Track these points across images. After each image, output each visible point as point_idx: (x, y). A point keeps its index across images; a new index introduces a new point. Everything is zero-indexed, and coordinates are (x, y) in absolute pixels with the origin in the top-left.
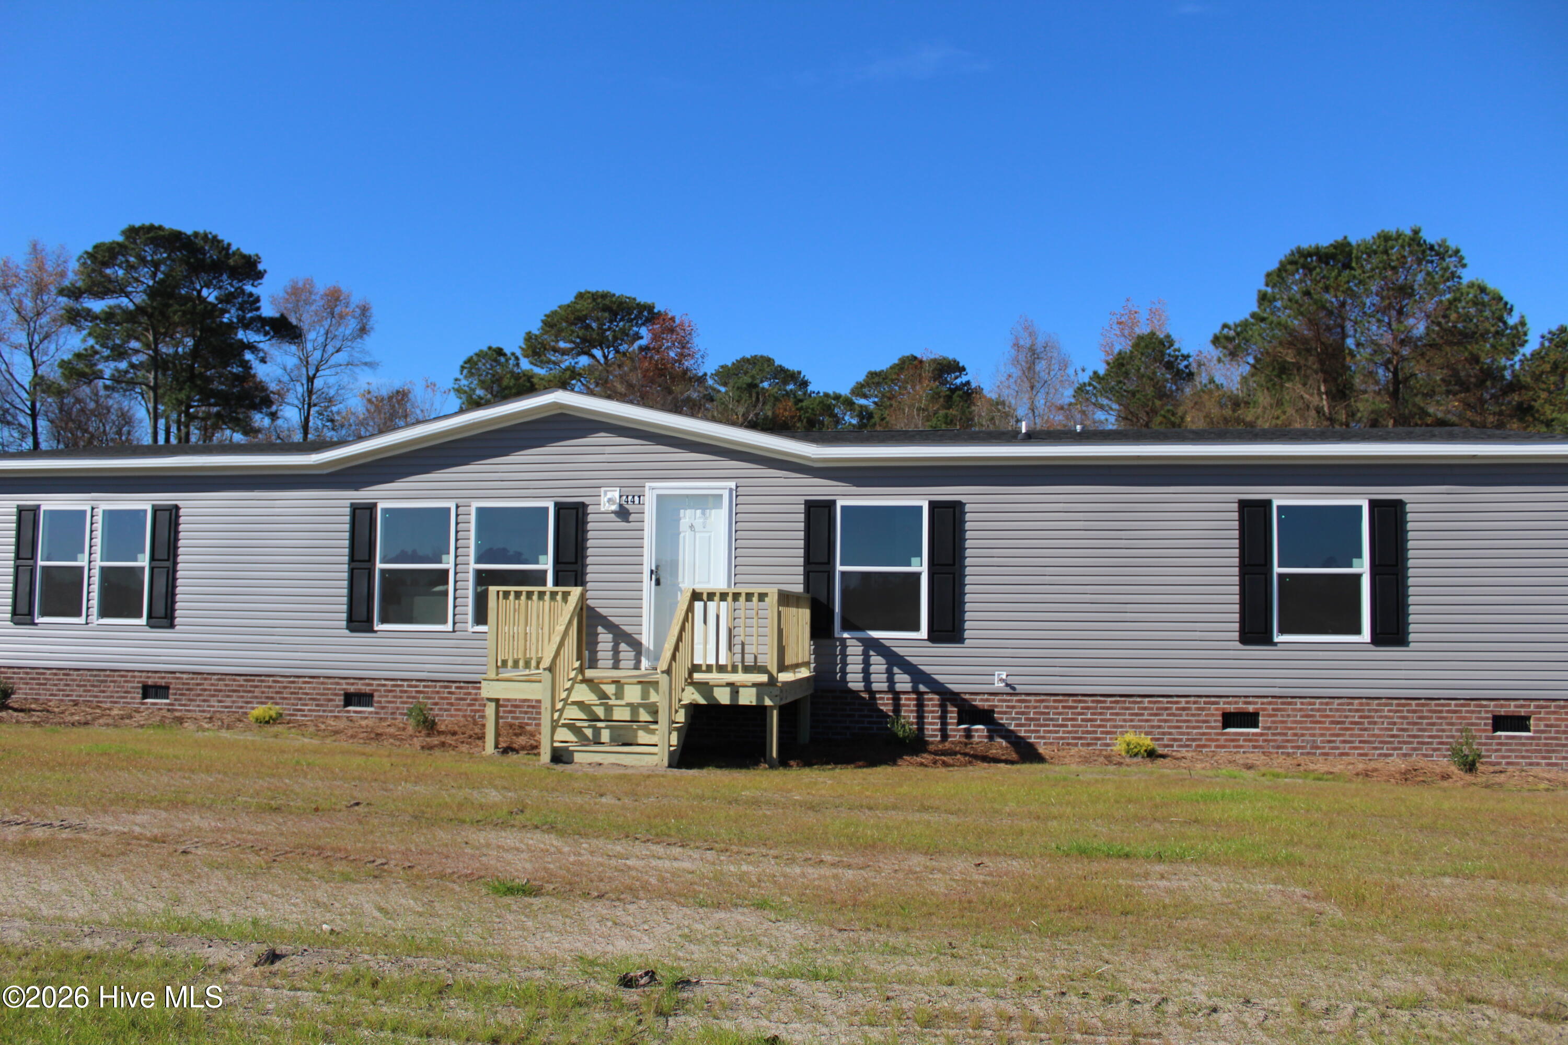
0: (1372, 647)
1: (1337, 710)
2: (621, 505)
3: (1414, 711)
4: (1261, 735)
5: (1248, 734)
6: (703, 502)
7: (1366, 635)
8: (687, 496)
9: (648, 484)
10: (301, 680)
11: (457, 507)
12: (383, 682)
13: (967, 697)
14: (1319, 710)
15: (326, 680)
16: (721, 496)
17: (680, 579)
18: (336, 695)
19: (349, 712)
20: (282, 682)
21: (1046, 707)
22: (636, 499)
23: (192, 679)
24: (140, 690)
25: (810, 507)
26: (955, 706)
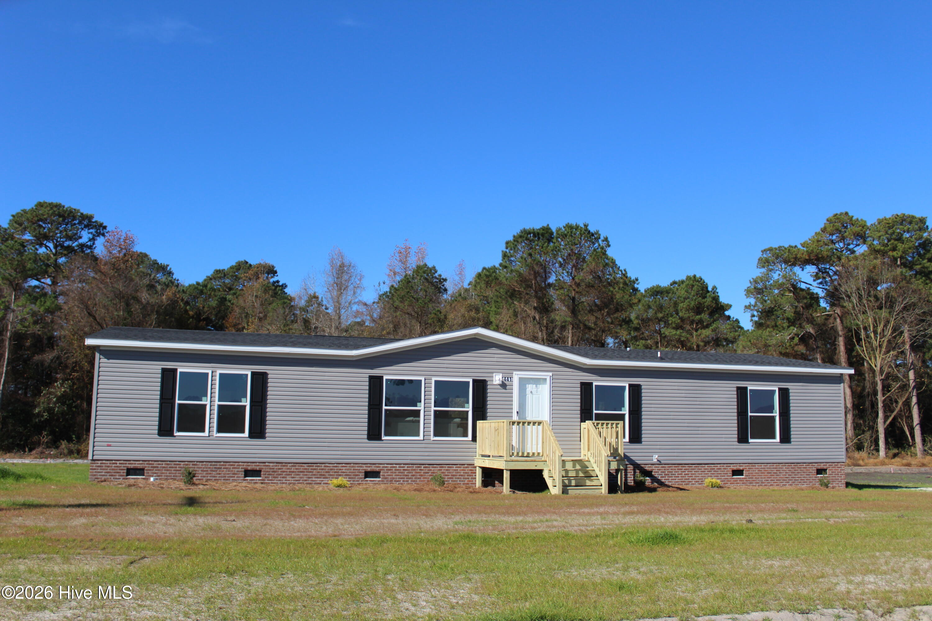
1: (769, 468)
2: (502, 382)
3: (793, 468)
4: (745, 478)
5: (740, 478)
6: (537, 381)
7: (778, 439)
8: (531, 378)
9: (514, 373)
10: (340, 465)
11: (425, 380)
12: (386, 465)
13: (643, 466)
14: (763, 468)
15: (355, 465)
16: (546, 379)
17: (527, 416)
18: (360, 472)
19: (367, 481)
20: (330, 467)
21: (672, 469)
22: (509, 379)
23: (276, 466)
24: (243, 473)
25: (582, 384)
26: (638, 470)
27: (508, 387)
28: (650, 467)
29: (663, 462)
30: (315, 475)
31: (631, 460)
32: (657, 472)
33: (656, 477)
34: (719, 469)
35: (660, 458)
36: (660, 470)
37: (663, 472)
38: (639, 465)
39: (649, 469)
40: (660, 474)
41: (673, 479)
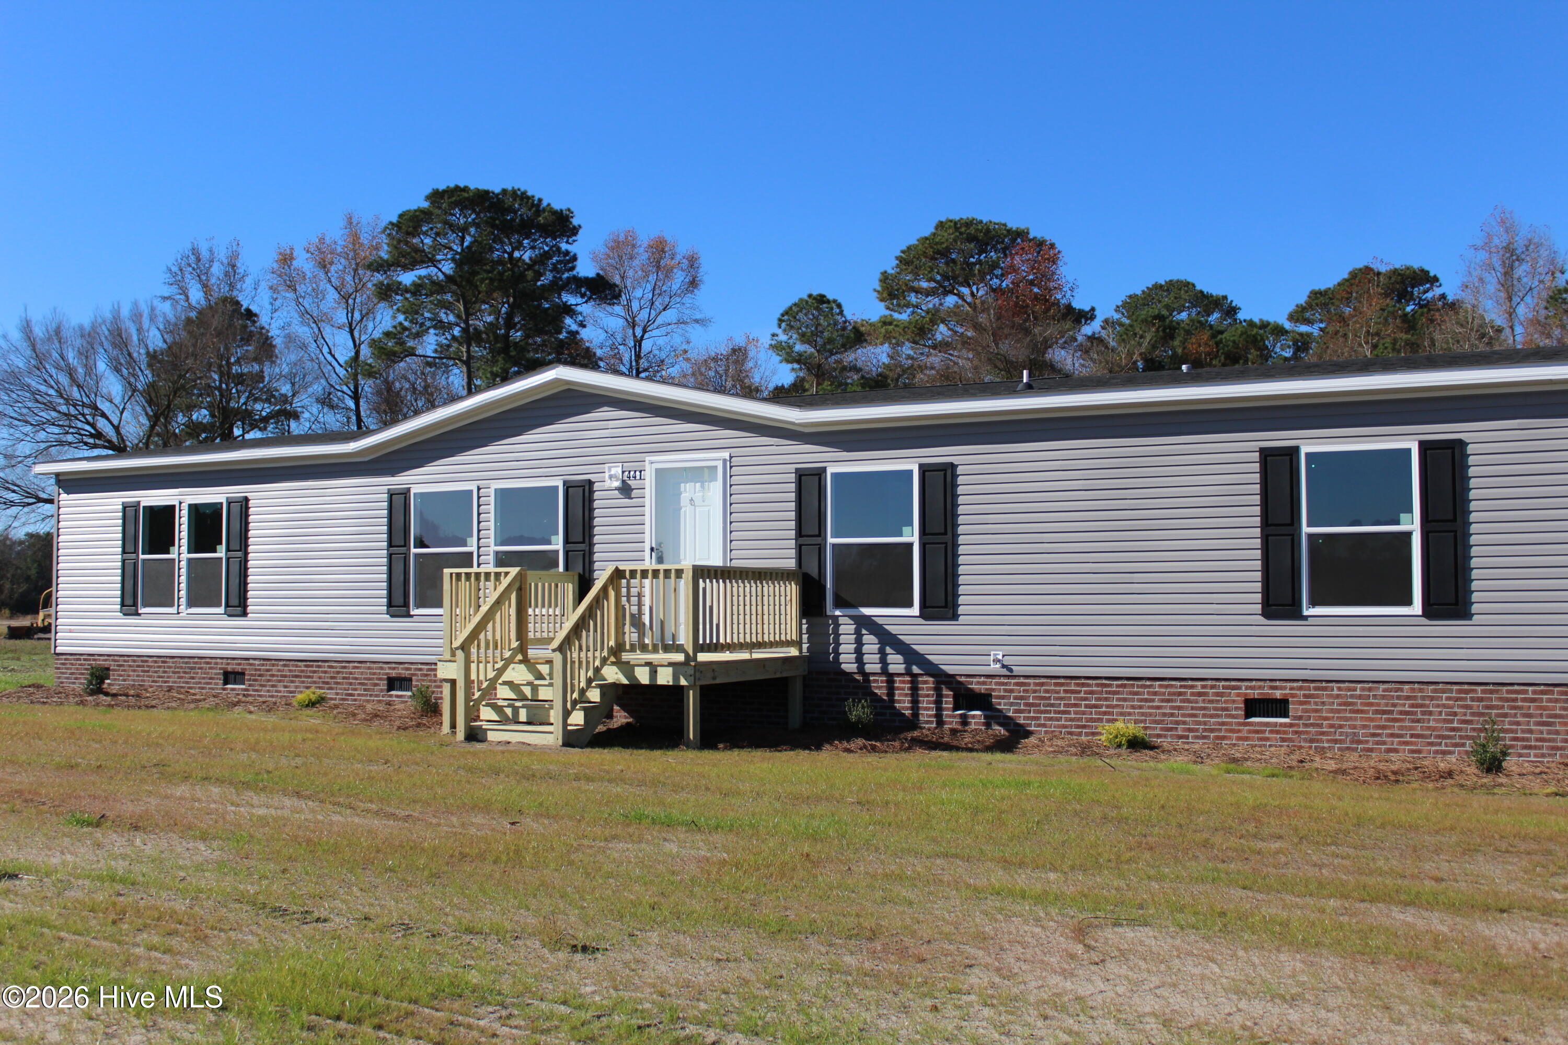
0: (1424, 621)
1: (1383, 697)
2: (623, 481)
3: (1480, 700)
4: (1291, 725)
5: (1275, 724)
6: (699, 474)
7: (1417, 607)
8: (685, 469)
9: (647, 459)
10: (351, 665)
11: (479, 489)
12: (420, 666)
13: (963, 679)
14: (1360, 697)
15: (372, 665)
16: (716, 467)
17: (682, 557)
18: (380, 679)
19: (391, 696)
20: (336, 668)
21: (1047, 691)
22: (638, 473)
23: (263, 665)
24: (222, 677)
25: (801, 475)
26: (951, 689)
27: (634, 493)
28: (984, 683)
29: (1017, 670)
30: (315, 682)
31: (930, 663)
32: (1003, 697)
33: (1000, 711)
34: (1200, 694)
35: (1008, 661)
36: (1011, 691)
37: (1021, 698)
38: (953, 676)
39: (983, 689)
40: (1012, 704)
41: (1051, 719)
